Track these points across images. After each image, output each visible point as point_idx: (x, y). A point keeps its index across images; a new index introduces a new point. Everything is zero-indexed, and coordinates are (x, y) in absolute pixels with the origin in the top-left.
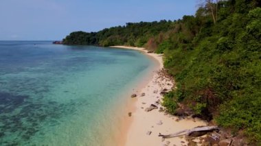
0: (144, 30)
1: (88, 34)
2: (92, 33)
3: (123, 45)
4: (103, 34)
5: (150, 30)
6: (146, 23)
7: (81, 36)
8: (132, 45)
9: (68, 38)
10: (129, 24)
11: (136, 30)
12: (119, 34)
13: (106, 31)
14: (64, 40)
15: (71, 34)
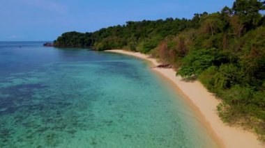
0: (148, 30)
1: (82, 35)
2: (87, 33)
3: (121, 48)
4: (100, 35)
5: (156, 29)
6: (149, 22)
7: (74, 37)
8: (134, 50)
9: (59, 39)
10: (130, 23)
11: (139, 30)
12: (117, 35)
13: (103, 30)
14: (55, 41)
15: (63, 35)
